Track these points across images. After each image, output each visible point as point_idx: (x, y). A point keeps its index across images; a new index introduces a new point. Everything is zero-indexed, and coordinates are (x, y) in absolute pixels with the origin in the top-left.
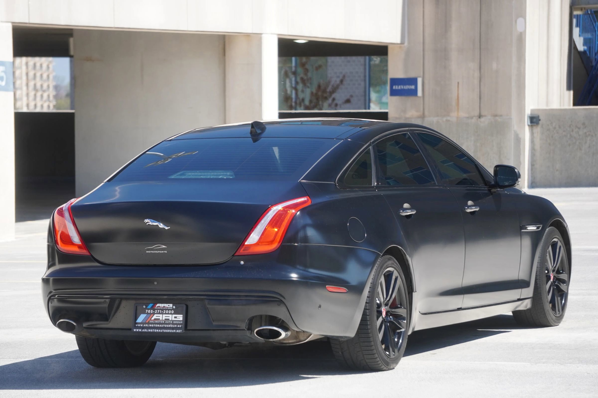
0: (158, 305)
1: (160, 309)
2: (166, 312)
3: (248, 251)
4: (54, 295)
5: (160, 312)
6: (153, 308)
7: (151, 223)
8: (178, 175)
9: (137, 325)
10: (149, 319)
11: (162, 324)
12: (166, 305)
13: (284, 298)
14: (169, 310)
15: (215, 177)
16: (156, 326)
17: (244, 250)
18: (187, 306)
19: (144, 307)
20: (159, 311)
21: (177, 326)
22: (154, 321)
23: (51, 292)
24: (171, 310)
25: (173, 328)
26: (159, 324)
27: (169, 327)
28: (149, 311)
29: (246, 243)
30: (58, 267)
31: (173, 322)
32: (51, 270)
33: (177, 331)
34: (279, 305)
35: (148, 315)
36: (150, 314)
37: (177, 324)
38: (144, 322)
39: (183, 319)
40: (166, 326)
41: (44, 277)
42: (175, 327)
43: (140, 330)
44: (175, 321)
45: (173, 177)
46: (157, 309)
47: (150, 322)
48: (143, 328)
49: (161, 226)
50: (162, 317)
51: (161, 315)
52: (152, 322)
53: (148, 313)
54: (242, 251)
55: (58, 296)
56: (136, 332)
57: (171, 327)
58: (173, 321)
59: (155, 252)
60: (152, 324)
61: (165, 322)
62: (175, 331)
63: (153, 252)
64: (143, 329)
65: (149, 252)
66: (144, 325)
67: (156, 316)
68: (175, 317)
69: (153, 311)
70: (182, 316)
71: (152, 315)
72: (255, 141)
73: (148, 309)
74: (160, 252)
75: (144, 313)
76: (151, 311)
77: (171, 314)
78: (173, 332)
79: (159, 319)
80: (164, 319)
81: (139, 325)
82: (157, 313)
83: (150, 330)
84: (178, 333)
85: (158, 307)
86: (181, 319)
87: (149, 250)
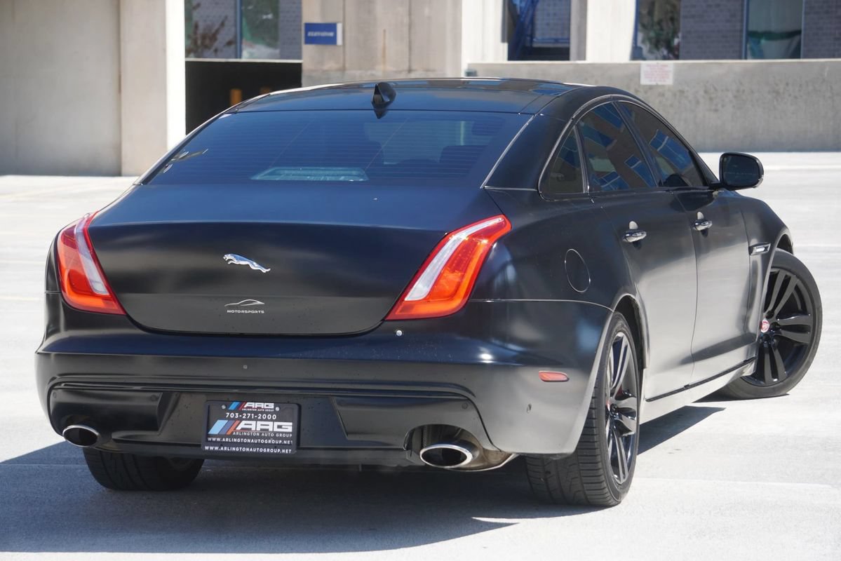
0: (248, 404)
1: (251, 412)
2: (262, 417)
3: (410, 313)
4: (59, 383)
5: (251, 416)
6: (239, 410)
7: (236, 262)
8: (265, 175)
9: (210, 439)
10: (232, 430)
11: (256, 437)
12: (263, 405)
13: (473, 395)
15: (333, 179)
16: (245, 441)
17: (401, 311)
18: (300, 407)
19: (224, 407)
20: (249, 414)
21: (283, 441)
22: (241, 433)
23: (54, 379)
24: (272, 413)
25: (275, 446)
26: (251, 437)
27: (268, 444)
28: (232, 415)
29: (406, 299)
30: (63, 334)
31: (275, 436)
32: (52, 339)
33: (283, 451)
34: (465, 408)
35: (230, 421)
36: (234, 419)
37: (283, 439)
38: (223, 433)
39: (293, 429)
40: (262, 441)
41: (40, 351)
42: (278, 444)
43: (216, 448)
44: (279, 433)
45: (258, 178)
46: (247, 412)
47: (234, 433)
48: (221, 444)
49: (255, 266)
50: (256, 426)
51: (254, 423)
52: (237, 433)
53: (229, 419)
54: (398, 313)
55: (65, 385)
56: (209, 450)
57: (271, 444)
58: (275, 433)
59: (243, 311)
60: (237, 436)
61: (261, 434)
62: (279, 450)
63: (239, 312)
64: (222, 445)
65: (233, 311)
66: (224, 440)
67: (245, 424)
68: (279, 427)
69: (239, 415)
70: (291, 424)
71: (238, 422)
72: (380, 115)
73: (231, 412)
74: (253, 312)
75: (223, 418)
76: (235, 415)
77: (272, 420)
78: (275, 452)
79: (250, 429)
80: (258, 429)
81: (214, 439)
82: (246, 419)
83: (234, 449)
84: (285, 454)
85: (248, 407)
86: (290, 429)
87: (231, 308)
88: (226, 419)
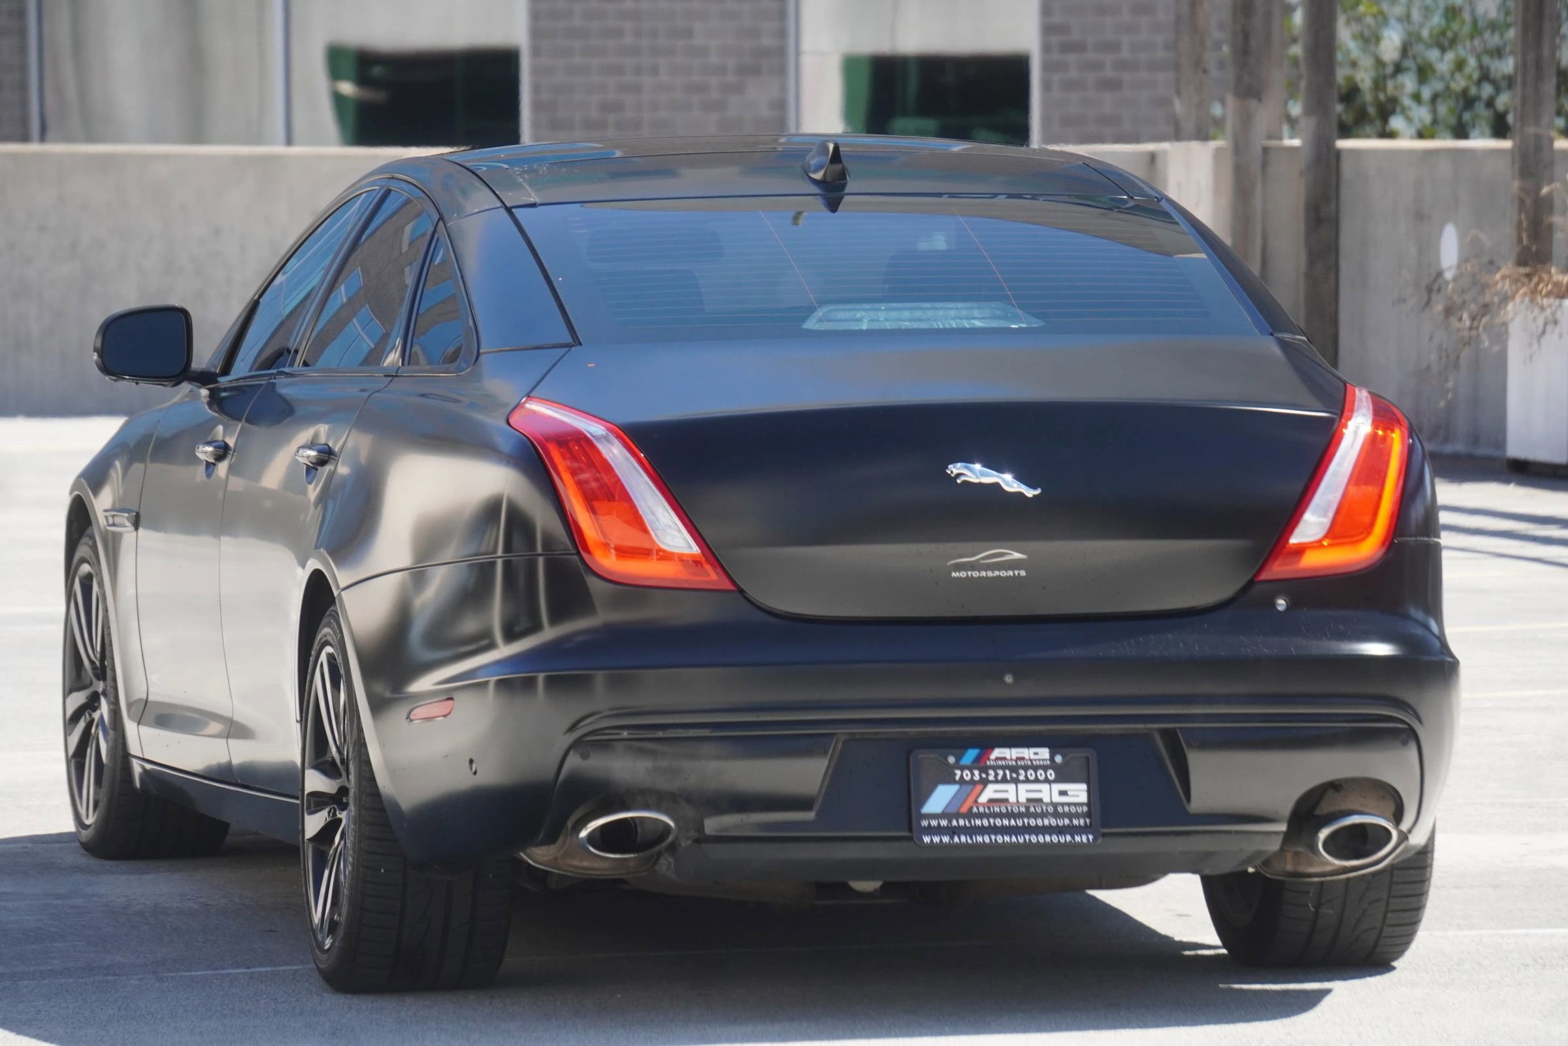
0: (997, 753)
1: (1003, 768)
2: (1026, 776)
3: (1297, 567)
4: (605, 731)
5: (1005, 775)
6: (980, 763)
7: (971, 478)
10: (969, 802)
11: (1020, 815)
12: (1027, 753)
14: (1036, 768)
16: (998, 822)
19: (951, 760)
21: (1071, 821)
22: (989, 808)
24: (1045, 768)
25: (1060, 830)
26: (1010, 815)
27: (1044, 827)
28: (967, 775)
29: (1292, 541)
31: (1056, 810)
33: (1078, 838)
34: (1404, 745)
35: (964, 787)
36: (972, 782)
37: (1070, 816)
38: (953, 810)
39: (1089, 796)
40: (1032, 822)
42: (1065, 826)
43: (946, 839)
44: (1063, 804)
46: (995, 768)
47: (975, 810)
48: (953, 831)
49: (1009, 482)
50: (1016, 794)
51: (1011, 787)
52: (981, 809)
53: (962, 781)
54: (1278, 570)
56: (933, 845)
57: (1051, 826)
58: (1055, 805)
59: (983, 574)
60: (980, 816)
61: (1027, 808)
62: (1069, 839)
63: (976, 574)
64: (954, 833)
65: (963, 574)
66: (954, 823)
67: (996, 791)
68: (1063, 793)
69: (980, 775)
70: (1083, 786)
71: (979, 787)
73: (962, 769)
74: (1003, 574)
75: (951, 780)
76: (973, 774)
77: (1046, 781)
78: (1062, 841)
79: (1006, 800)
80: (1022, 799)
82: (996, 781)
83: (980, 839)
84: (1081, 844)
85: (997, 759)
86: (1083, 798)
87: (959, 567)
88: (954, 782)
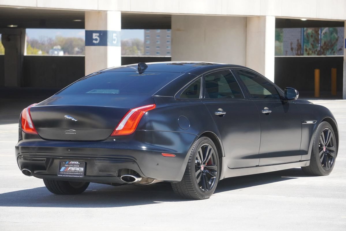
0: (71, 162)
1: (71, 164)
3: (117, 134)
4: (20, 156)
5: (72, 166)
7: (67, 118)
8: (91, 92)
9: (60, 173)
11: (73, 172)
12: (75, 162)
13: (136, 159)
14: (76, 165)
15: (109, 93)
16: (70, 173)
18: (86, 163)
19: (64, 163)
23: (19, 154)
24: (78, 165)
25: (78, 175)
26: (71, 172)
28: (66, 166)
29: (116, 130)
30: (24, 141)
32: (20, 142)
34: (133, 163)
36: (67, 167)
37: (80, 173)
40: (75, 174)
41: (17, 146)
43: (61, 176)
44: (80, 171)
48: (63, 174)
49: (73, 119)
50: (73, 169)
51: (72, 168)
53: (66, 167)
54: (114, 134)
55: (23, 156)
56: (59, 176)
58: (78, 171)
59: (70, 133)
60: (67, 172)
65: (67, 133)
68: (80, 169)
69: (68, 165)
71: (68, 168)
73: (66, 164)
74: (73, 133)
75: (64, 166)
77: (78, 167)
78: (78, 177)
82: (70, 167)
83: (66, 176)
84: (81, 177)
86: (83, 170)
87: (67, 132)
88: (65, 167)
